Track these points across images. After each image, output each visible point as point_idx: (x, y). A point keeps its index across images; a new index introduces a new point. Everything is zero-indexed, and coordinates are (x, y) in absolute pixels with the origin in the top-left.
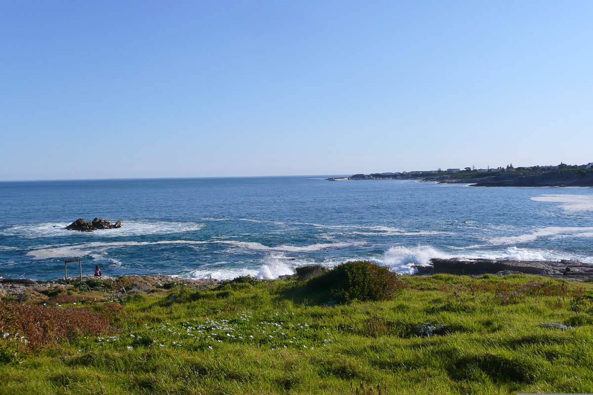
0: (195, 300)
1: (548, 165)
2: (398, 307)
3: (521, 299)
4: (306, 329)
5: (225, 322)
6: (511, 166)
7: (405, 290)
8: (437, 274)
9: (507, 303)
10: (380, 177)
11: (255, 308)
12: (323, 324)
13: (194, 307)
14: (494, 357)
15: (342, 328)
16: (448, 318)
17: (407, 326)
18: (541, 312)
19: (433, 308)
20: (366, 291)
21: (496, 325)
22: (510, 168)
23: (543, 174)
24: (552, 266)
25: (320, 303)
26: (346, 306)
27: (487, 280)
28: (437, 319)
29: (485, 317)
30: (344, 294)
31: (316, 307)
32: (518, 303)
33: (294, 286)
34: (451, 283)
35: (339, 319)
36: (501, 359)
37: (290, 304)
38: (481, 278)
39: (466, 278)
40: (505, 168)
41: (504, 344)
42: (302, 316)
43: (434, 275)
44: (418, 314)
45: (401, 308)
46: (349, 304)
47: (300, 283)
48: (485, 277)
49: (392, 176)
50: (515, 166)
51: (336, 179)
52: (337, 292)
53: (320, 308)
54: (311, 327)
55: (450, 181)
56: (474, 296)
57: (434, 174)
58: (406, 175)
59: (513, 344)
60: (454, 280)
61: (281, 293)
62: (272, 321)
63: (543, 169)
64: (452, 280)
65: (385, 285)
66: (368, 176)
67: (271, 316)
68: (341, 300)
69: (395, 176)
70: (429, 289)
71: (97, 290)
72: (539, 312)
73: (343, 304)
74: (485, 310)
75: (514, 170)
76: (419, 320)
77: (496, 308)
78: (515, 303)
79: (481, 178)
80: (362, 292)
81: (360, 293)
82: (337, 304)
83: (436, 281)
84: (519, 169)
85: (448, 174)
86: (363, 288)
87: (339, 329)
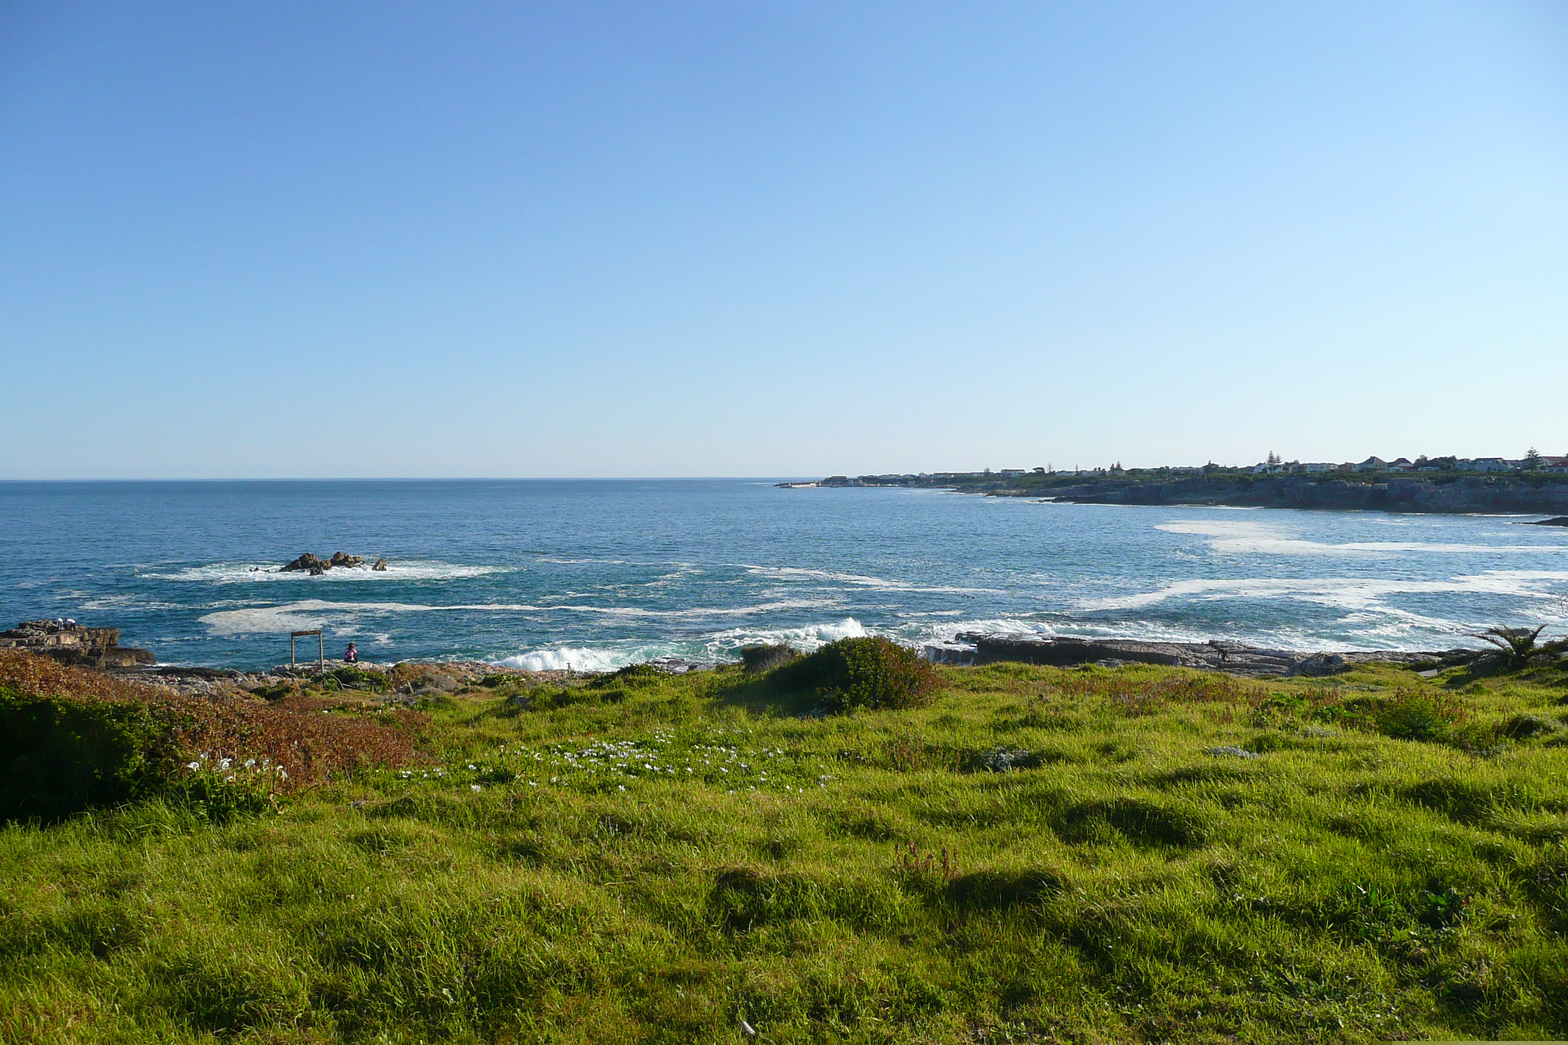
0: (562, 706)
1: (1186, 465)
2: (941, 720)
3: (1160, 707)
4: (779, 757)
5: (628, 745)
6: (1119, 465)
7: (946, 691)
8: (999, 663)
9: (1137, 715)
10: (876, 483)
11: (675, 721)
12: (808, 751)
13: (562, 719)
14: (1133, 804)
15: (844, 756)
16: (1035, 739)
17: (963, 752)
18: (1197, 730)
19: (1006, 722)
20: (880, 690)
21: (1124, 751)
22: (1116, 470)
23: (1176, 482)
24: (1194, 651)
25: (799, 711)
26: (845, 718)
27: (1088, 674)
28: (1015, 742)
29: (1102, 738)
30: (840, 697)
31: (791, 719)
32: (1157, 713)
33: (742, 681)
34: (1025, 679)
35: (834, 741)
36: (1146, 808)
37: (742, 714)
38: (1079, 671)
39: (1050, 671)
40: (1108, 469)
41: (1145, 783)
42: (767, 735)
43: (994, 665)
44: (979, 733)
45: (946, 721)
46: (849, 714)
47: (753, 677)
48: (1085, 669)
49: (899, 480)
50: (1126, 467)
51: (795, 484)
52: (826, 693)
53: (797, 721)
54: (787, 754)
55: (1007, 492)
56: (1073, 702)
57: (977, 478)
58: (924, 479)
59: (1162, 782)
60: (1030, 674)
61: (720, 694)
62: (714, 744)
63: (1176, 472)
64: (1026, 673)
65: (913, 681)
66: (855, 480)
67: (709, 736)
68: (834, 708)
69: (905, 481)
70: (987, 690)
71: (357, 688)
72: (1194, 730)
73: (840, 713)
74: (1100, 726)
75: (1124, 474)
76: (981, 742)
77: (1119, 723)
78: (1151, 713)
79: (1064, 488)
80: (873, 694)
81: (869, 696)
82: (828, 714)
83: (998, 674)
84: (1133, 472)
85: (1003, 480)
86: (875, 686)
87: (839, 759)
